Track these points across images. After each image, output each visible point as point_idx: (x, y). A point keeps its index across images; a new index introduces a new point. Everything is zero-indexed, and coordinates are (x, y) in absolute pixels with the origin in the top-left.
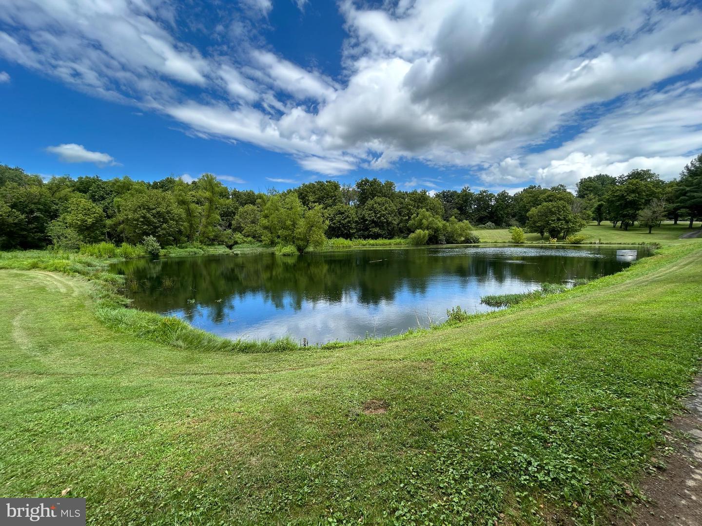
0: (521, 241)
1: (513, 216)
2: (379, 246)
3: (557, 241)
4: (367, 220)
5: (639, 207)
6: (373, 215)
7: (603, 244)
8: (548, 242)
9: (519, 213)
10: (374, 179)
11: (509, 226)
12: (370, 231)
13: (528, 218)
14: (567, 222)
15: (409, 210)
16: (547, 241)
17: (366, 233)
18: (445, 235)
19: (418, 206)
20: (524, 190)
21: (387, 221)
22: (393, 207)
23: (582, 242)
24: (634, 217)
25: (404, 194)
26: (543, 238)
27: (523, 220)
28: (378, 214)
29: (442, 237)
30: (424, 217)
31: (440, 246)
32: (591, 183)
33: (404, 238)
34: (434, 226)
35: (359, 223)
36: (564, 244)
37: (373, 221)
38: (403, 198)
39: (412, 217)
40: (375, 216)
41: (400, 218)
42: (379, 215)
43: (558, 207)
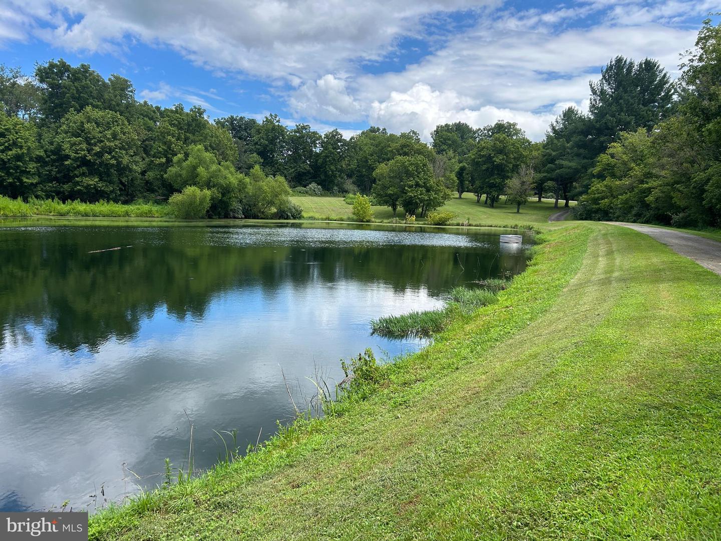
0: (367, 218)
1: (349, 176)
2: (101, 218)
3: (416, 220)
4: (67, 157)
5: (507, 174)
6: (84, 146)
7: (472, 226)
8: (404, 222)
9: (359, 171)
10: (83, 66)
11: (343, 192)
12: (77, 183)
13: (374, 181)
14: (428, 190)
15: (168, 144)
16: (403, 220)
17: (66, 187)
18: (241, 201)
19: (186, 139)
20: (363, 133)
21: (119, 163)
22: (133, 133)
23: (448, 223)
24: (501, 189)
25: (154, 112)
26: (394, 214)
27: (365, 183)
28: (95, 145)
29: (235, 205)
30: (201, 162)
31: (231, 222)
32: (449, 134)
33: (157, 202)
34: (222, 181)
35: (45, 164)
36: (425, 224)
37: (84, 162)
38: (151, 119)
39: (175, 159)
40: (89, 151)
41: (147, 159)
42: (97, 149)
43: (417, 166)
